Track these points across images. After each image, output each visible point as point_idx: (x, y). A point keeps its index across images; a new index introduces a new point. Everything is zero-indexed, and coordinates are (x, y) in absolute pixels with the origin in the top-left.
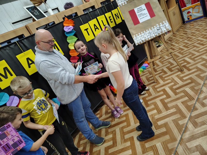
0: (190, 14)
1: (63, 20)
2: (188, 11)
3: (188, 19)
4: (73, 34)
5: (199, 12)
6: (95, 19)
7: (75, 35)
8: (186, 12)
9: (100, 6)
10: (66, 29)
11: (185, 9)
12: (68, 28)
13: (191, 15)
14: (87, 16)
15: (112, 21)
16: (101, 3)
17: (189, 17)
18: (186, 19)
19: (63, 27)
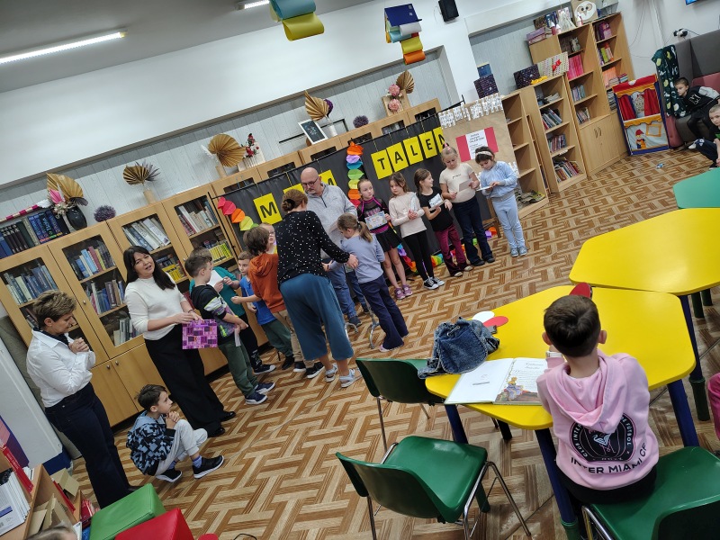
0: (642, 136)
1: (347, 145)
2: (638, 128)
3: (639, 146)
4: (359, 166)
5: (660, 135)
6: (400, 144)
7: (362, 168)
8: (634, 130)
9: (414, 121)
10: (349, 160)
11: (631, 123)
12: (353, 157)
13: (644, 140)
14: (385, 139)
15: (430, 146)
16: (416, 116)
17: (640, 143)
18: (634, 147)
19: (347, 155)
